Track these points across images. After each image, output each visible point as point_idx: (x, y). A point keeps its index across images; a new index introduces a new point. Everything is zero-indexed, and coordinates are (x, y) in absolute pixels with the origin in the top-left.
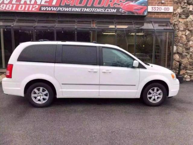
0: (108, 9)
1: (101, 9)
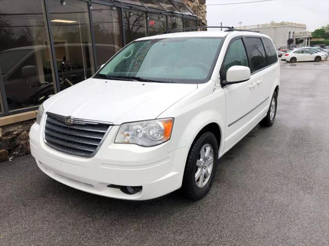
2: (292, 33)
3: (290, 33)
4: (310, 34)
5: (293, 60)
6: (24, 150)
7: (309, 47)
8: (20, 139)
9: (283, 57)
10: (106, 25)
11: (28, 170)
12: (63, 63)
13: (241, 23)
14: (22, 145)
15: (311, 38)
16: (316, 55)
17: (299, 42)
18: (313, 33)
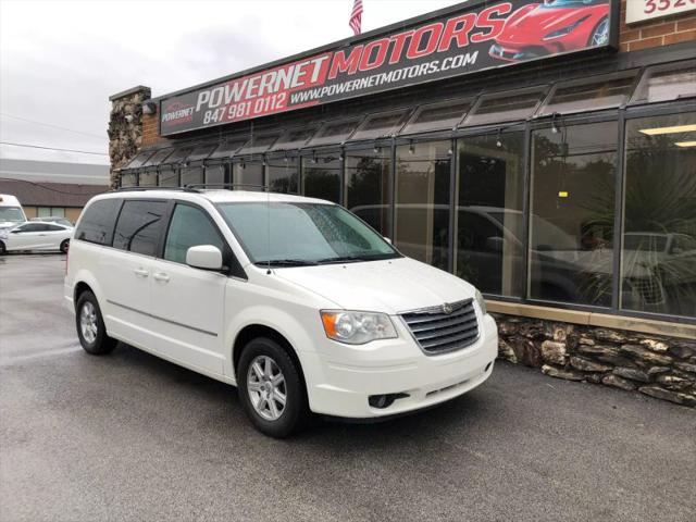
0: (451, 59)
1: (428, 64)
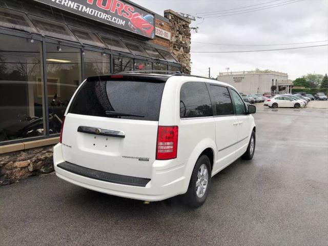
0: (116, 18)
1: (106, 15)
2: (275, 81)
3: (273, 80)
4: (291, 82)
5: (275, 106)
6: (9, 180)
7: (291, 94)
8: (6, 169)
9: (266, 102)
10: (99, 65)
11: (10, 198)
12: (54, 100)
13: (228, 69)
14: (7, 174)
15: (292, 86)
16: (295, 102)
17: (282, 89)
18: (294, 82)
